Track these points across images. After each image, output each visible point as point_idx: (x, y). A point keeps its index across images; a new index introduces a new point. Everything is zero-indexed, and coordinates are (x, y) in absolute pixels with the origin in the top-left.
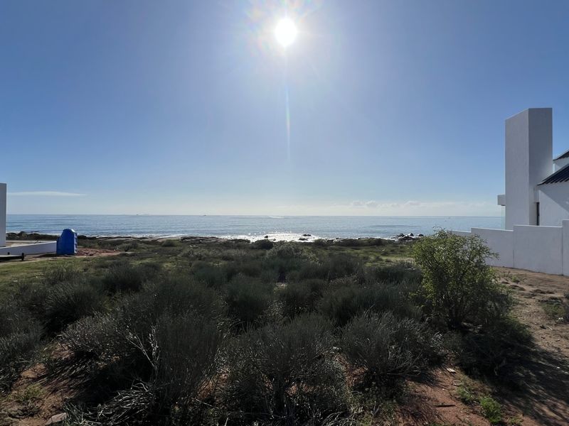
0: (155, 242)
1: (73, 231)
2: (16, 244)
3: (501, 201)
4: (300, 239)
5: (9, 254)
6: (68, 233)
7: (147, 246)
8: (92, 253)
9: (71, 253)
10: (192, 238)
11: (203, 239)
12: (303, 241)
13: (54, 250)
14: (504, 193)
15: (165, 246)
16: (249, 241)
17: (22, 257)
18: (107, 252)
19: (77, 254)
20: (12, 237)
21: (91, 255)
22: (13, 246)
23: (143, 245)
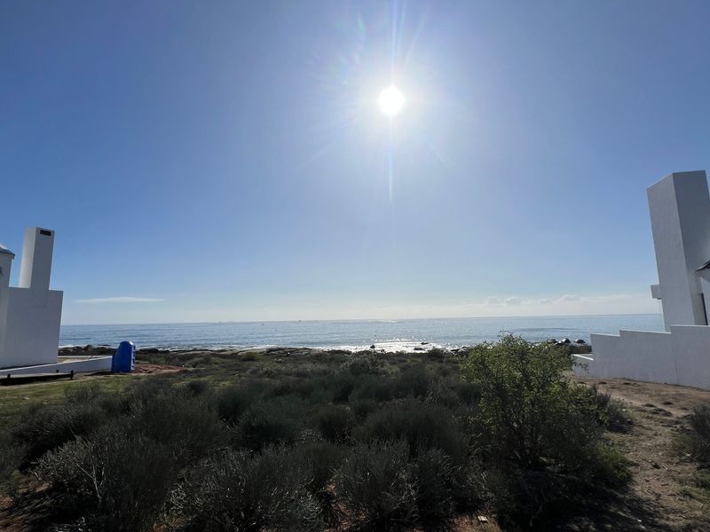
0: (234, 355)
1: (131, 343)
2: (69, 360)
3: (656, 293)
4: (416, 349)
5: (57, 371)
6: (125, 346)
7: (223, 360)
8: (151, 369)
9: (127, 370)
10: (279, 349)
11: (292, 351)
12: (419, 352)
13: (109, 366)
14: (658, 283)
15: (245, 360)
16: (349, 353)
17: (71, 376)
18: (169, 368)
19: (134, 372)
20: (65, 352)
21: (150, 372)
22: (65, 362)
23: (217, 360)
